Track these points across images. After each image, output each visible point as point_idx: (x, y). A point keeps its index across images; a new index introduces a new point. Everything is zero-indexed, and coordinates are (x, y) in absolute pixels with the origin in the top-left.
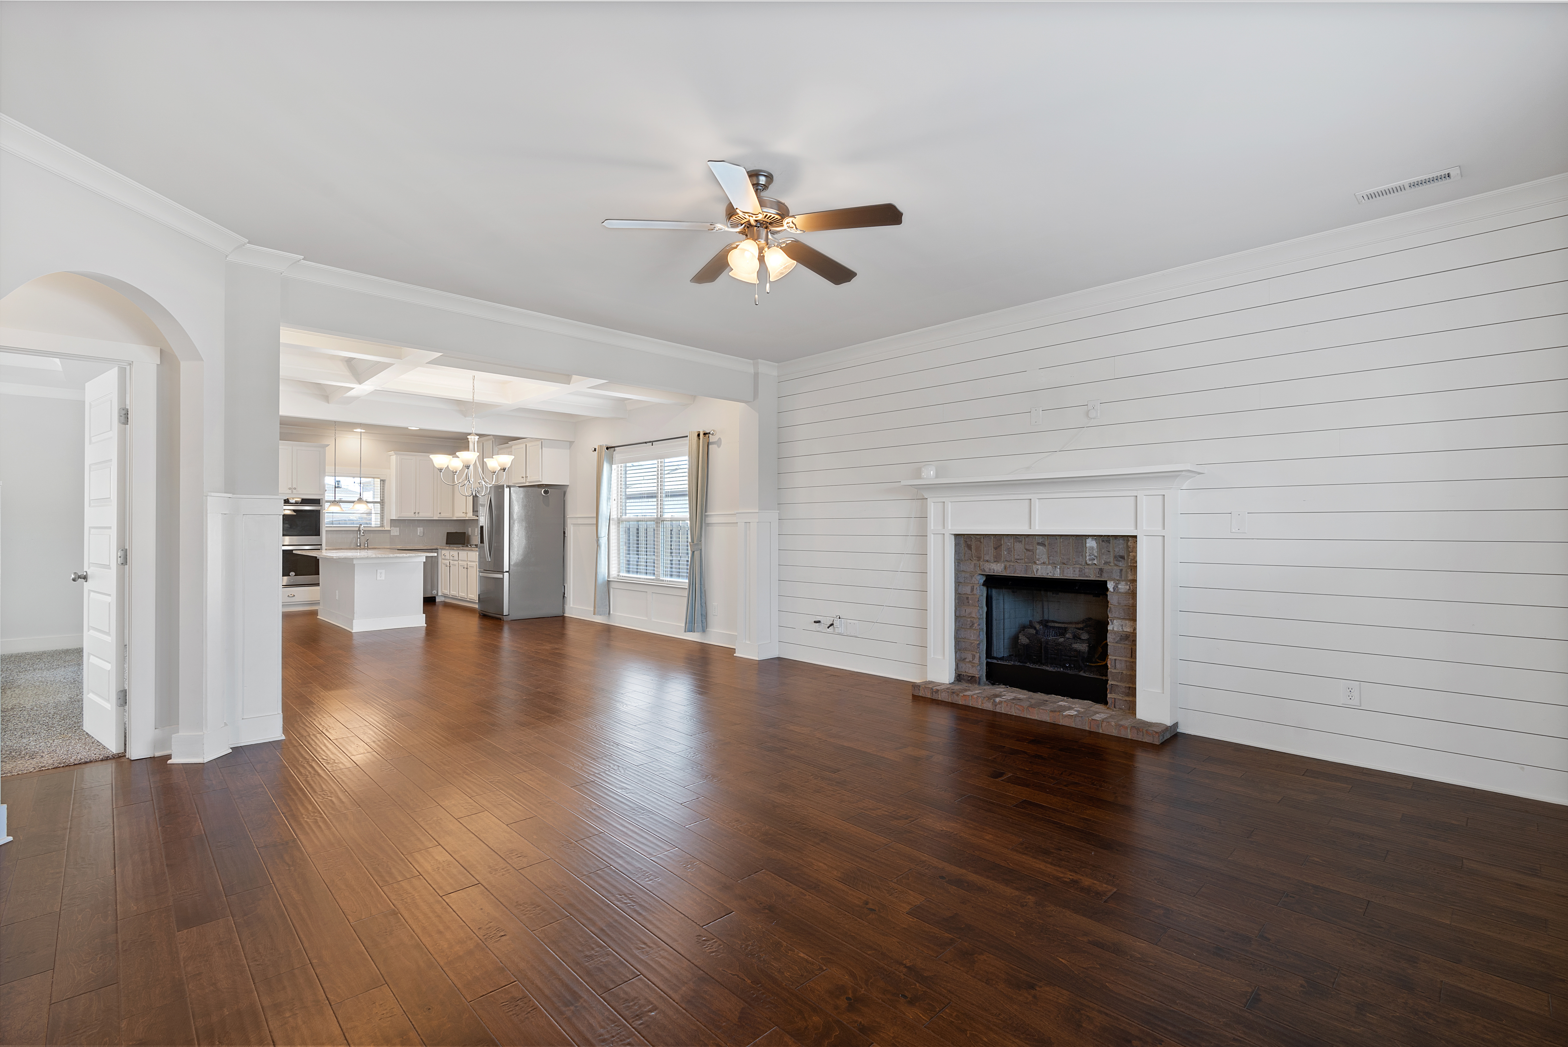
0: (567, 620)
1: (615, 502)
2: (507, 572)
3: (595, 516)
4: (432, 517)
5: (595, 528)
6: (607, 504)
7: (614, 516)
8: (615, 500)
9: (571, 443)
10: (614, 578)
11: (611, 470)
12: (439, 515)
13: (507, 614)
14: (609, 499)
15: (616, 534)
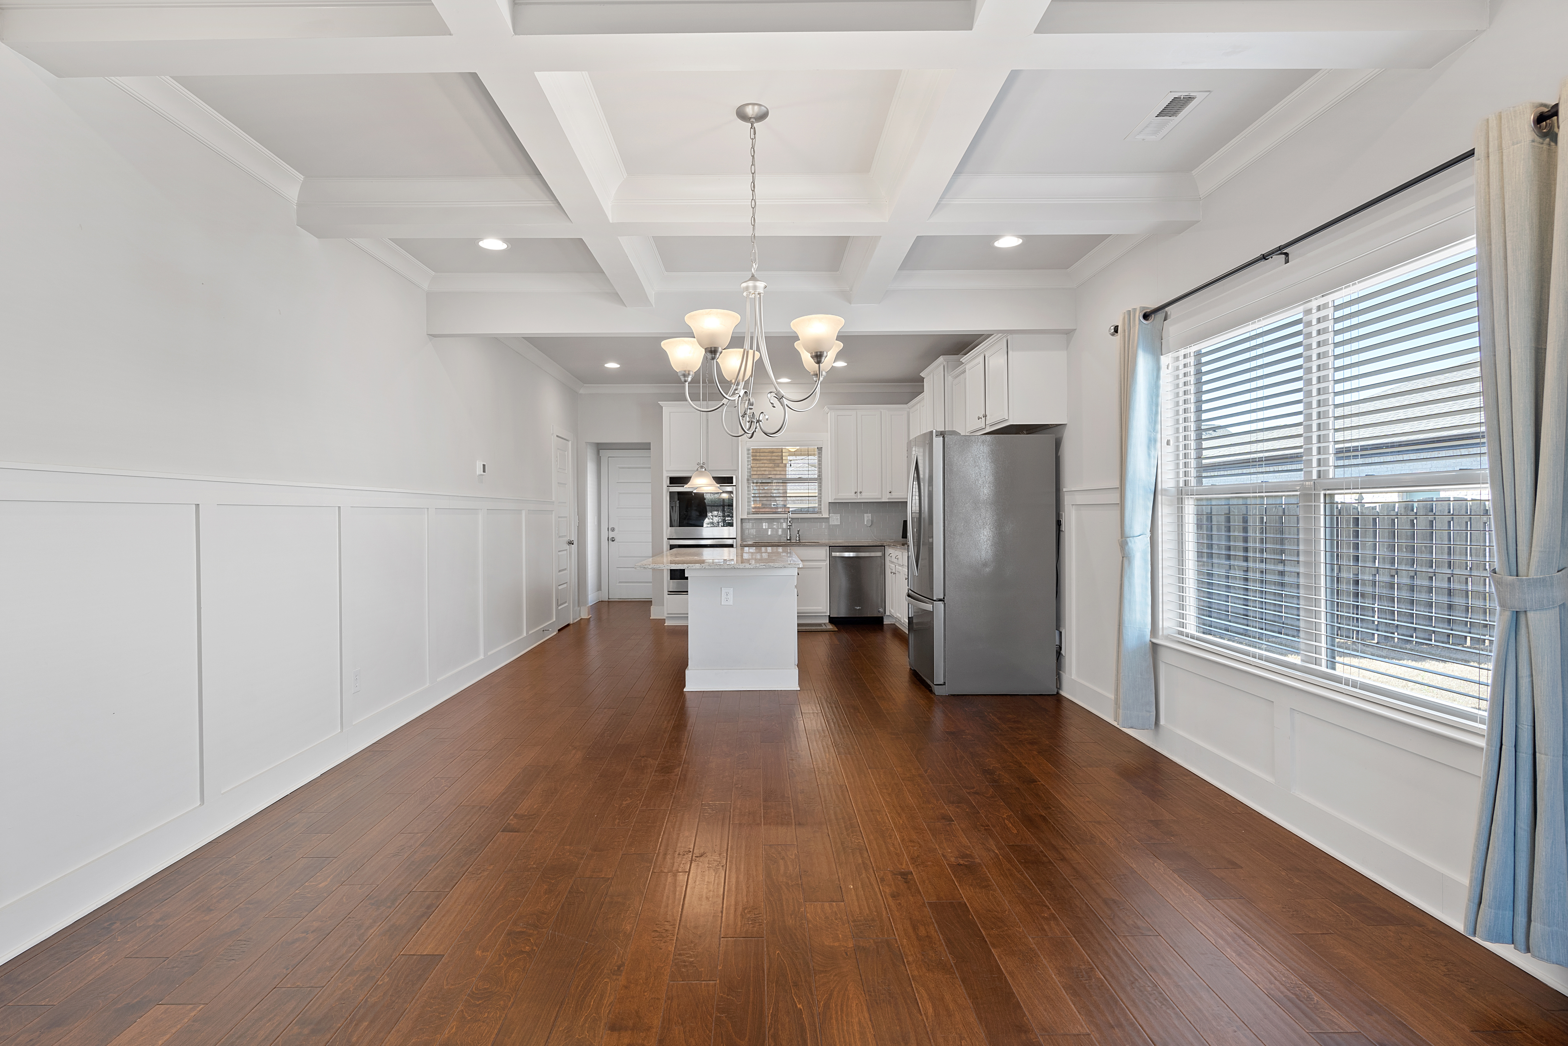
0: (1065, 704)
1: (1171, 449)
2: (940, 600)
3: (1117, 485)
4: (880, 499)
5: (1117, 513)
6: (1149, 455)
7: (1168, 481)
8: (1168, 443)
9: (1068, 333)
10: (1168, 638)
11: (1158, 369)
12: (889, 496)
13: (942, 682)
14: (1152, 441)
15: (1174, 528)
